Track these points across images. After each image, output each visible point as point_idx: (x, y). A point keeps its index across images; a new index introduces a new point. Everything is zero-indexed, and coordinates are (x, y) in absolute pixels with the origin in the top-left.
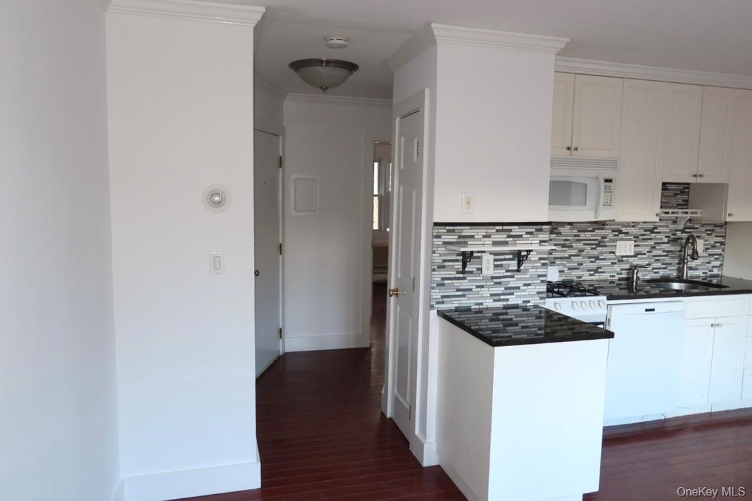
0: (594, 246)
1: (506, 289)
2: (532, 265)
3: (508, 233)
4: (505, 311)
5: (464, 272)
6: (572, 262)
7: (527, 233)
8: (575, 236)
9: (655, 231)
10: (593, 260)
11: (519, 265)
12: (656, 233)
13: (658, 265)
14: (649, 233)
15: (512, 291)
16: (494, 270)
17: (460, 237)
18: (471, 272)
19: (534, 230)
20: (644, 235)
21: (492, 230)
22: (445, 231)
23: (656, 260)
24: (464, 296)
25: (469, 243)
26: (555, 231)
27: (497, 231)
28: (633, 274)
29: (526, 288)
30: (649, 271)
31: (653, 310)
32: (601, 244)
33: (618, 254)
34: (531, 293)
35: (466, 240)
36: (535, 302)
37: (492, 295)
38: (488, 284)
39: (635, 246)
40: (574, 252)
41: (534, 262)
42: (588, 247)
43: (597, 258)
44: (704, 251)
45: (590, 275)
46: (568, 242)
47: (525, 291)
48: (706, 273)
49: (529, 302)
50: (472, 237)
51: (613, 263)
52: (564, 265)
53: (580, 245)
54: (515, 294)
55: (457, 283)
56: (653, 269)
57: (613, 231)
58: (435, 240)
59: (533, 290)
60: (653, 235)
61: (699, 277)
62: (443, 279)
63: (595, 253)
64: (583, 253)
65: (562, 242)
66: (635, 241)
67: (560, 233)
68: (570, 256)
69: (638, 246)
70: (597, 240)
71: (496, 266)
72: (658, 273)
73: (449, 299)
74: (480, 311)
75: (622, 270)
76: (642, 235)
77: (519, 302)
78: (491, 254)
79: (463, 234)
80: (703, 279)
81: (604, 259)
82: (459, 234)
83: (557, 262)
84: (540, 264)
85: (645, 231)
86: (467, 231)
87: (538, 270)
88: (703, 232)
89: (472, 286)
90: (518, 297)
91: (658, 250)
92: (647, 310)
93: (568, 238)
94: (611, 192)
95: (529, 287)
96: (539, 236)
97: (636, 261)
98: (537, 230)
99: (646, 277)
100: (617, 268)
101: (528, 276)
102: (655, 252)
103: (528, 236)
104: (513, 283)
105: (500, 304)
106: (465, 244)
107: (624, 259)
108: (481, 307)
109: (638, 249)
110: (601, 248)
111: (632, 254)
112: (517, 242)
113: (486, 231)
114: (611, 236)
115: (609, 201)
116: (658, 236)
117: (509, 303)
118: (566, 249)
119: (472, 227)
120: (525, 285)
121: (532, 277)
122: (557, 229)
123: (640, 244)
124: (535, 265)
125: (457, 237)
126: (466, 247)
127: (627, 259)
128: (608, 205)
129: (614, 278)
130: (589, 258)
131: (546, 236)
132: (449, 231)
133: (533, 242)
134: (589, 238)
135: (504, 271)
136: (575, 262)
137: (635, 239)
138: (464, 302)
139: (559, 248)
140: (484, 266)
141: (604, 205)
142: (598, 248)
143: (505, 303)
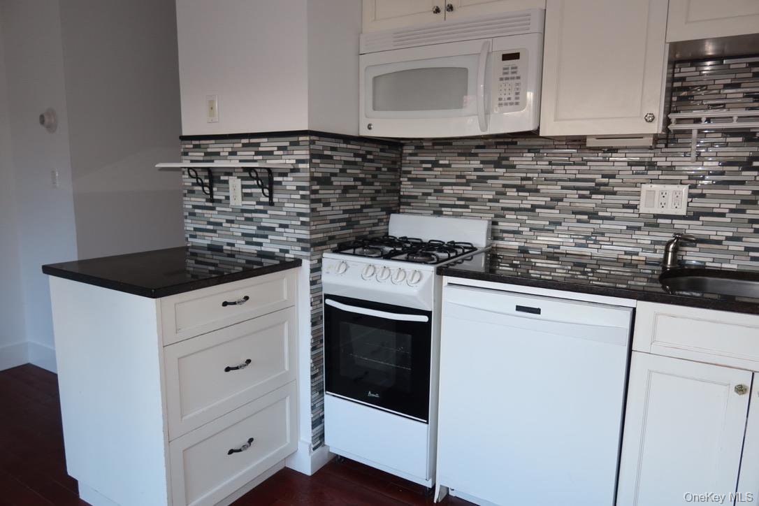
1: (259, 228)
2: (288, 196)
3: (256, 149)
4: (259, 259)
5: (212, 200)
6: (537, 217)
7: (280, 148)
8: (543, 171)
10: (585, 217)
11: (271, 197)
14: (737, 168)
15: (266, 232)
16: (243, 200)
17: (206, 154)
18: (219, 201)
19: (287, 144)
21: (238, 145)
22: (191, 146)
24: (214, 231)
26: (504, 163)
27: (244, 145)
28: (667, 251)
29: (282, 230)
30: (736, 253)
31: (537, 311)
32: (602, 188)
33: (643, 209)
34: (290, 239)
35: (212, 158)
36: (295, 252)
37: (244, 235)
38: (238, 218)
39: (691, 196)
40: (541, 201)
41: (291, 192)
42: (573, 195)
43: (593, 215)
45: (577, 245)
46: (531, 182)
47: (281, 234)
49: (287, 251)
50: (218, 154)
51: (631, 228)
52: (523, 223)
53: (556, 189)
54: (270, 237)
55: (207, 213)
56: (748, 249)
57: (631, 164)
58: (182, 157)
59: (292, 234)
62: (195, 207)
63: (588, 205)
64: (560, 203)
65: (519, 182)
66: (692, 187)
67: (514, 167)
68: (534, 207)
69: (702, 196)
70: (592, 180)
71: (245, 196)
73: (201, 233)
74: (232, 255)
75: (655, 243)
76: (711, 173)
77: (275, 249)
78: (238, 177)
79: (209, 150)
81: (612, 219)
82: (205, 150)
83: (507, 216)
84: (299, 197)
86: (213, 147)
87: (296, 205)
89: (222, 219)
90: (273, 241)
92: (519, 308)
93: (529, 175)
94: (518, 78)
95: (287, 230)
96: (295, 152)
97: (694, 229)
98: (292, 144)
100: (645, 238)
101: (284, 213)
103: (281, 153)
104: (266, 220)
105: (254, 249)
107: (660, 221)
108: (233, 249)
109: (698, 203)
110: (602, 197)
111: (683, 212)
112: (268, 162)
113: (231, 145)
114: (626, 174)
115: (513, 96)
117: (263, 249)
118: (527, 194)
119: (218, 141)
120: (281, 226)
121: (289, 215)
122: (507, 159)
123: (705, 192)
124: (293, 196)
125: (203, 154)
127: (668, 221)
128: (511, 104)
129: (634, 257)
130: (574, 213)
131: (304, 152)
132: (196, 147)
133: (288, 162)
134: (573, 177)
135: (255, 203)
136: (544, 219)
137: (694, 182)
138: (216, 239)
139: (512, 193)
140: (231, 194)
141: (500, 105)
142: (594, 196)
143: (258, 248)
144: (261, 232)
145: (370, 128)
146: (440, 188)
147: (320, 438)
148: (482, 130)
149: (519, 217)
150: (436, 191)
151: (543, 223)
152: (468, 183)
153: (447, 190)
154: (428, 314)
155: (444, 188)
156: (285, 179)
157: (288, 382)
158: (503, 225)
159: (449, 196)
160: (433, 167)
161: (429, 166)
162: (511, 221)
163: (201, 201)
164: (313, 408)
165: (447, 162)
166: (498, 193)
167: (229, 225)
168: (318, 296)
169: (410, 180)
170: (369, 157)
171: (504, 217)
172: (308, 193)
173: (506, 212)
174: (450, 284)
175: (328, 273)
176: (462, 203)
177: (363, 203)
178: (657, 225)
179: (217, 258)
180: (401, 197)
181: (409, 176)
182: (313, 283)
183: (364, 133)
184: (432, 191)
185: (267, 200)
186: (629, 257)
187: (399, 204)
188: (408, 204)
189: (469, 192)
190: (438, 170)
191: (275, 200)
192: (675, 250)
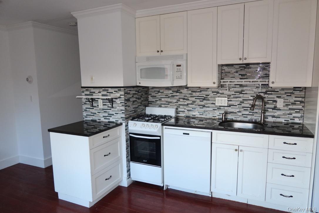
0: (202, 100)
1: (109, 114)
3: (107, 91)
4: (109, 123)
5: (93, 106)
6: (189, 107)
8: (190, 94)
9: (243, 92)
10: (202, 107)
11: (112, 105)
12: (243, 94)
13: (247, 113)
14: (238, 93)
15: (111, 115)
17: (90, 92)
18: (95, 106)
20: (235, 95)
21: (101, 90)
23: (245, 110)
24: (93, 115)
25: (94, 95)
26: (179, 91)
27: (103, 90)
28: (223, 116)
29: (116, 115)
30: (240, 116)
31: (188, 134)
32: (206, 99)
33: (217, 104)
34: (119, 117)
35: (93, 93)
36: (120, 121)
37: (103, 116)
38: (101, 111)
39: (228, 101)
40: (190, 102)
42: (198, 100)
43: (204, 106)
44: (284, 106)
45: (200, 115)
46: (186, 97)
47: (116, 116)
48: (288, 121)
49: (118, 121)
50: (94, 92)
51: (214, 110)
52: (185, 109)
53: (193, 99)
54: (112, 117)
55: (91, 110)
56: (243, 115)
57: (213, 92)
58: (82, 93)
59: (119, 116)
60: (241, 95)
61: (282, 123)
62: (86, 108)
63: (202, 103)
64: (195, 103)
65: (183, 97)
66: (228, 98)
67: (182, 93)
68: (188, 104)
69: (231, 101)
70: (203, 97)
71: (104, 105)
72: (247, 117)
73: (89, 116)
74: (100, 122)
75: (220, 113)
76: (233, 95)
77: (114, 120)
78: (101, 99)
79: (91, 91)
80: (285, 124)
81: (209, 107)
83: (181, 107)
85: (235, 92)
86: (92, 90)
87: (120, 108)
88: (282, 94)
89: (96, 112)
91: (246, 104)
92: (184, 134)
93: (186, 95)
94: (181, 71)
95: (118, 115)
96: (120, 93)
97: (230, 109)
98: (118, 90)
99: (237, 119)
100: (218, 112)
101: (117, 110)
102: (243, 105)
103: (115, 92)
104: (111, 112)
105: (107, 120)
106: (92, 95)
107: (221, 107)
108: (100, 121)
109: (230, 103)
110: (206, 101)
111: (226, 105)
112: (111, 95)
113: (99, 90)
114: (212, 95)
115: (180, 76)
116: (245, 96)
117: (110, 120)
118: (186, 100)
119: (94, 89)
120: (116, 113)
121: (118, 110)
122: (180, 90)
123: (231, 100)
124: (119, 105)
125: (89, 92)
126: (93, 96)
127: (223, 108)
128: (180, 78)
129: (215, 118)
130: (199, 106)
131: (122, 93)
132: (86, 90)
133: (117, 95)
134: (198, 95)
135: (107, 107)
136: (191, 107)
137: (229, 97)
138: (94, 118)
139: (181, 100)
140: (99, 104)
141: (177, 78)
142: (204, 101)
143: (109, 120)
144: (109, 115)
145: (140, 83)
146: (160, 99)
147: (129, 175)
148: (172, 85)
149: (184, 107)
150: (159, 100)
151: (191, 109)
152: (169, 97)
153: (163, 99)
154: (160, 137)
155: (162, 99)
156: (117, 100)
157: (119, 159)
158: (179, 109)
159: (163, 101)
160: (158, 93)
161: (157, 92)
162: (181, 108)
163: (89, 106)
164: (127, 166)
165: (162, 91)
166: (177, 100)
167: (98, 113)
168: (128, 133)
169: (151, 96)
170: (140, 91)
171: (180, 107)
172: (124, 104)
173: (180, 106)
174: (165, 128)
175: (130, 126)
176: (167, 103)
177: (138, 105)
178: (220, 109)
179: (94, 124)
180: (149, 101)
181: (151, 95)
182: (126, 130)
183: (138, 85)
184: (158, 100)
185: (111, 106)
186: (214, 118)
187: (148, 104)
188: (151, 104)
189: (169, 100)
190: (160, 94)
191: (113, 106)
192: (225, 116)
